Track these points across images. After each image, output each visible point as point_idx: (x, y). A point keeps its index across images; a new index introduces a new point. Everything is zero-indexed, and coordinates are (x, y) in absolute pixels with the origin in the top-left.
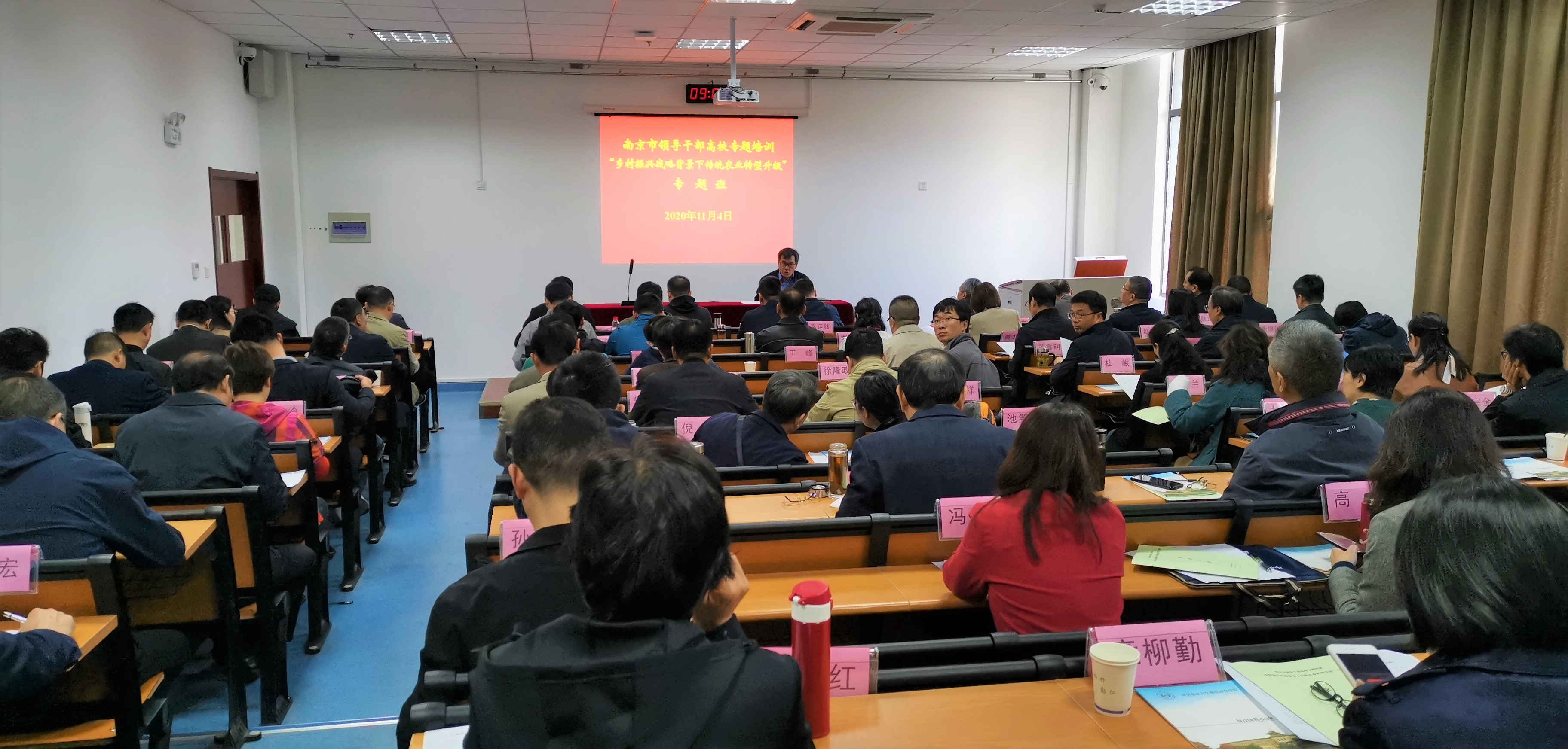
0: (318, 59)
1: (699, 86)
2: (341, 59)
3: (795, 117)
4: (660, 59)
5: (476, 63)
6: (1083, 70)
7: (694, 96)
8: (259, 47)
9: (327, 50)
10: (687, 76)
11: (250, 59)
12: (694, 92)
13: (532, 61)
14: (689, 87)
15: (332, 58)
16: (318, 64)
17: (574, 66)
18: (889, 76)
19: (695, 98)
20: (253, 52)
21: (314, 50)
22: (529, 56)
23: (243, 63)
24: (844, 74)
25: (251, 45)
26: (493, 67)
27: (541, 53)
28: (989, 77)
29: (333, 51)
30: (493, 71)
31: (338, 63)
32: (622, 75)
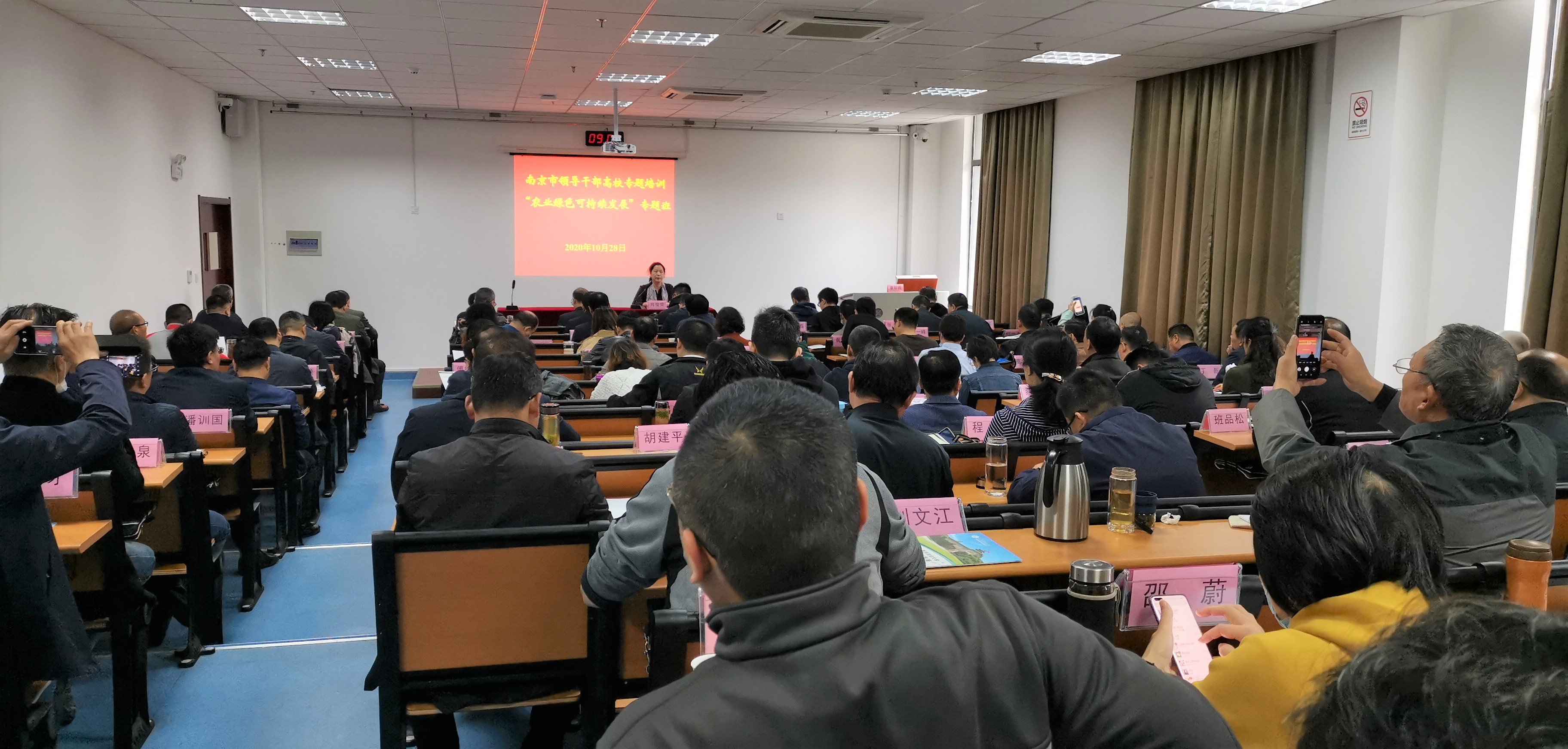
0: (280, 106)
1: (597, 133)
2: (300, 107)
3: (676, 159)
4: (564, 112)
5: (412, 111)
6: (910, 126)
7: (592, 140)
8: (234, 97)
9: (289, 99)
10: (588, 124)
11: (228, 107)
12: (592, 137)
13: (458, 110)
14: (588, 133)
15: (293, 105)
16: (281, 110)
17: (492, 114)
18: (752, 127)
19: (593, 142)
20: (230, 102)
21: (278, 99)
22: (457, 108)
23: (221, 110)
24: (715, 125)
25: (227, 96)
26: (426, 115)
27: (464, 105)
28: (834, 129)
29: (294, 100)
30: (426, 117)
31: (297, 110)
32: (533, 122)
